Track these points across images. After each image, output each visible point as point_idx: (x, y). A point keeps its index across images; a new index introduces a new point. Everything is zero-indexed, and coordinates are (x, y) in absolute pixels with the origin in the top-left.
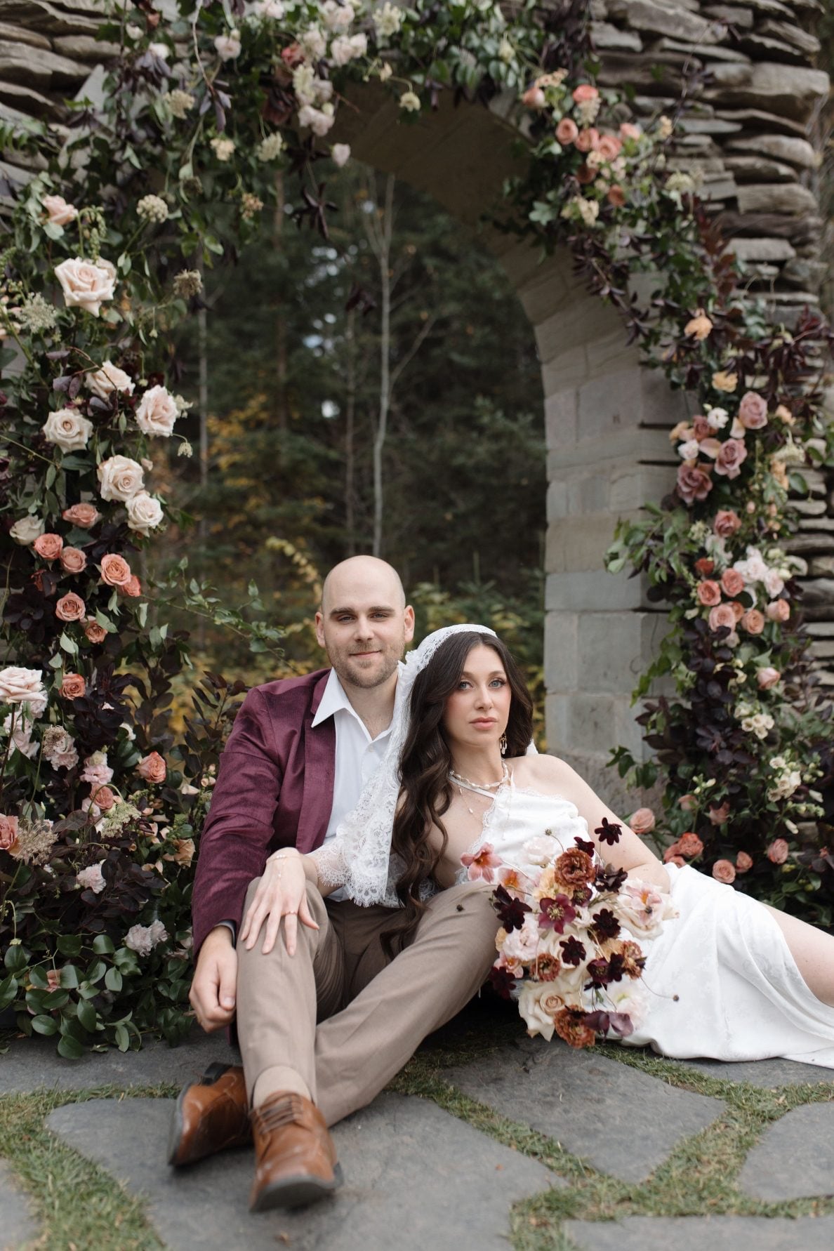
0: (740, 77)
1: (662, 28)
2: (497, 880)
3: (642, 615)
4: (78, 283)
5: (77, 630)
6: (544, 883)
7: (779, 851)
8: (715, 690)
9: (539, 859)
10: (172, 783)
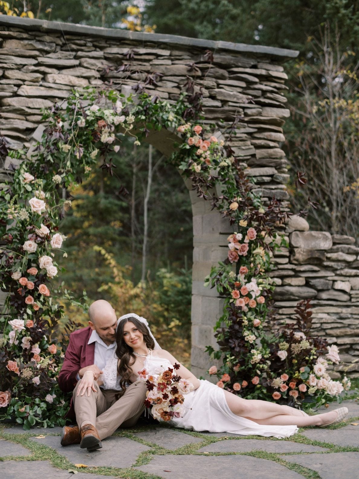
0: (257, 113)
1: (229, 99)
2: (147, 378)
3: (220, 299)
4: (35, 206)
5: (31, 307)
6: (159, 379)
7: (256, 380)
8: (237, 327)
9: (158, 373)
10: (58, 354)
